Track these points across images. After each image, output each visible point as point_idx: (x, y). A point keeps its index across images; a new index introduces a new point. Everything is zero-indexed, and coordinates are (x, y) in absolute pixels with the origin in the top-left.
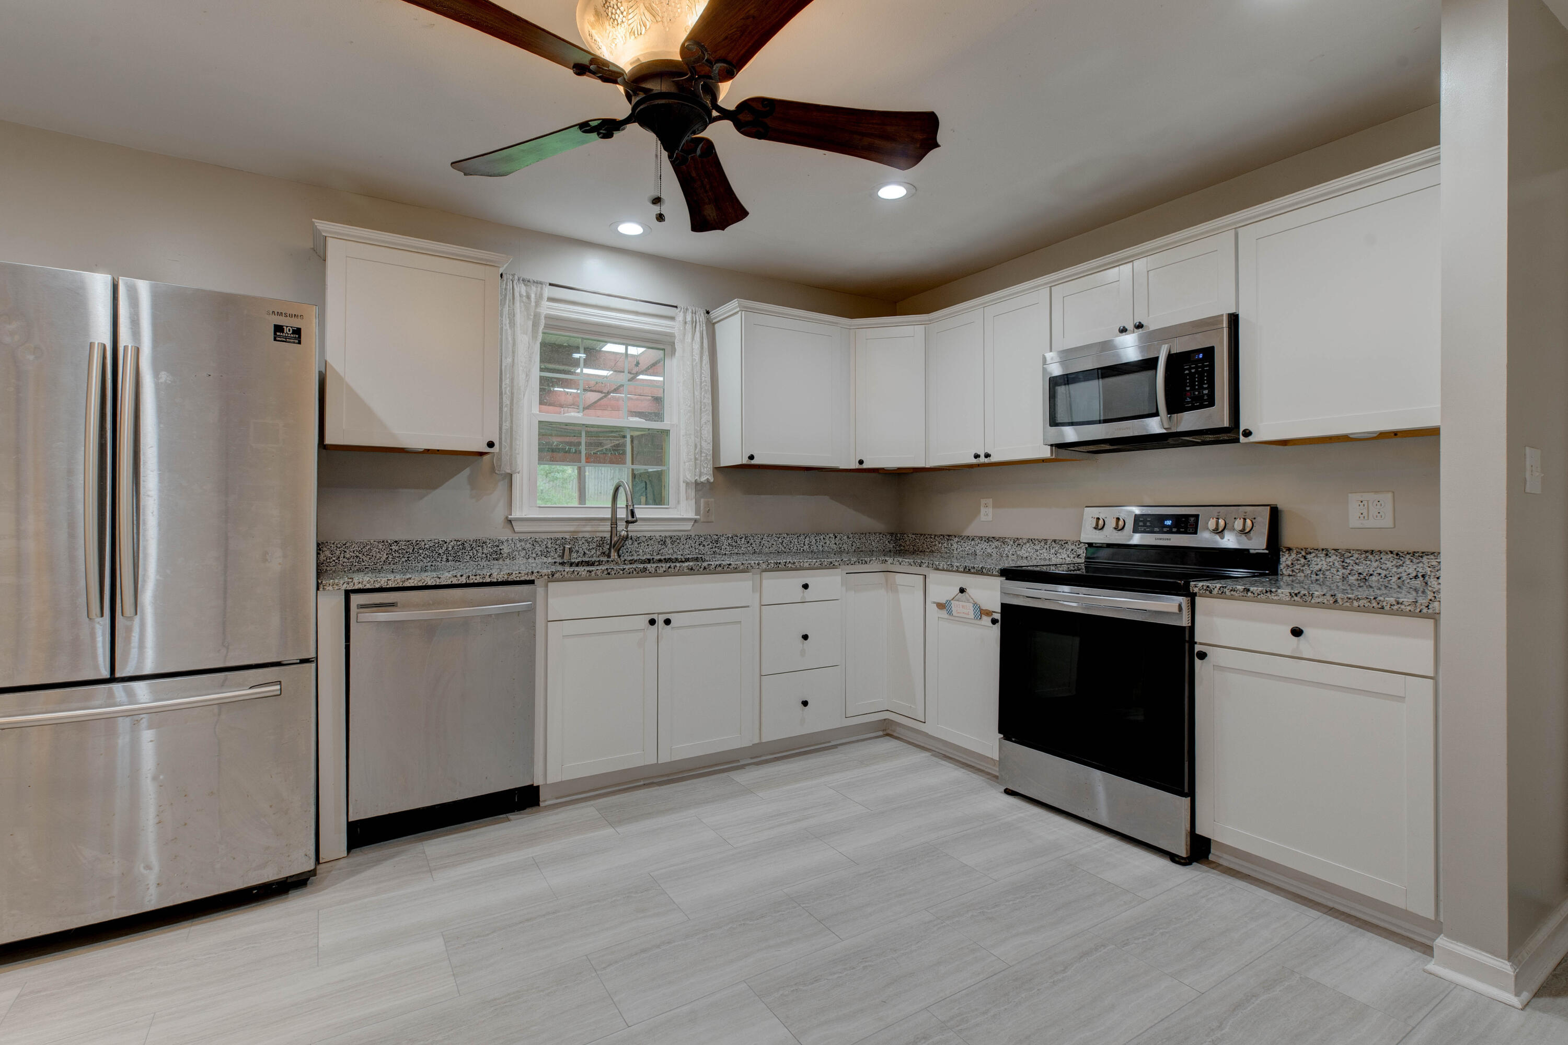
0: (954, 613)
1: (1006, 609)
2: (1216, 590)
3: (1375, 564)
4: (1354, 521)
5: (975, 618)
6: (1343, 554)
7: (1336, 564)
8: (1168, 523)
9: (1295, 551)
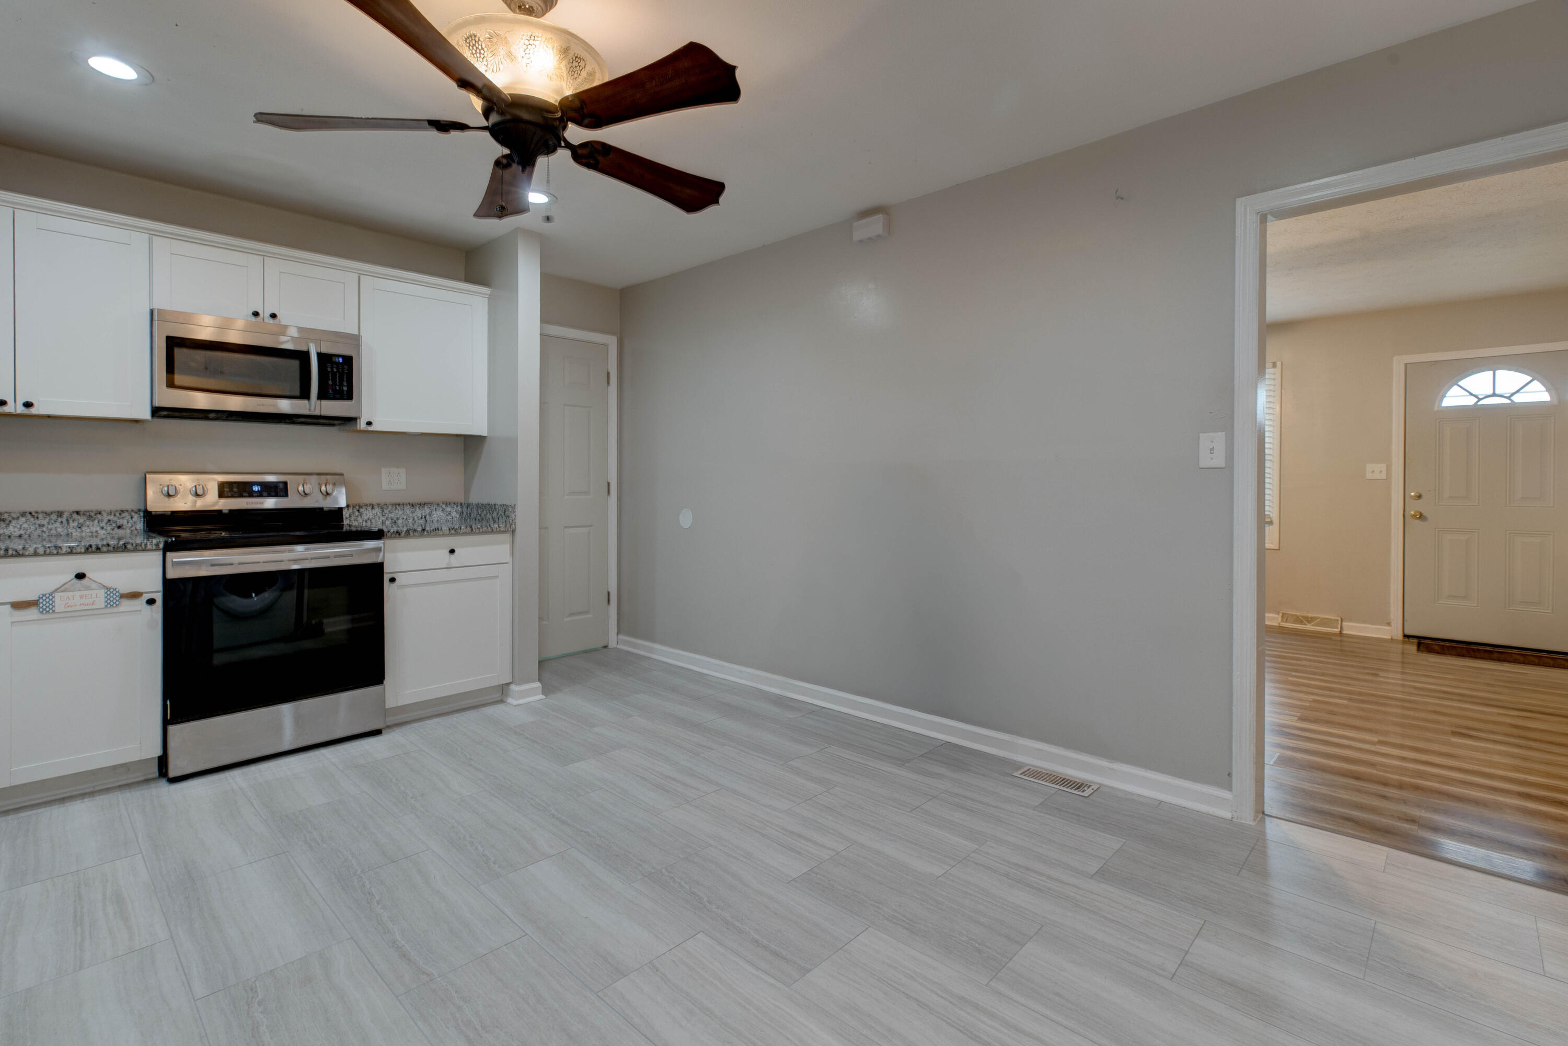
0: (57, 609)
4: (385, 486)
5: (109, 604)
8: (256, 488)
9: (352, 507)
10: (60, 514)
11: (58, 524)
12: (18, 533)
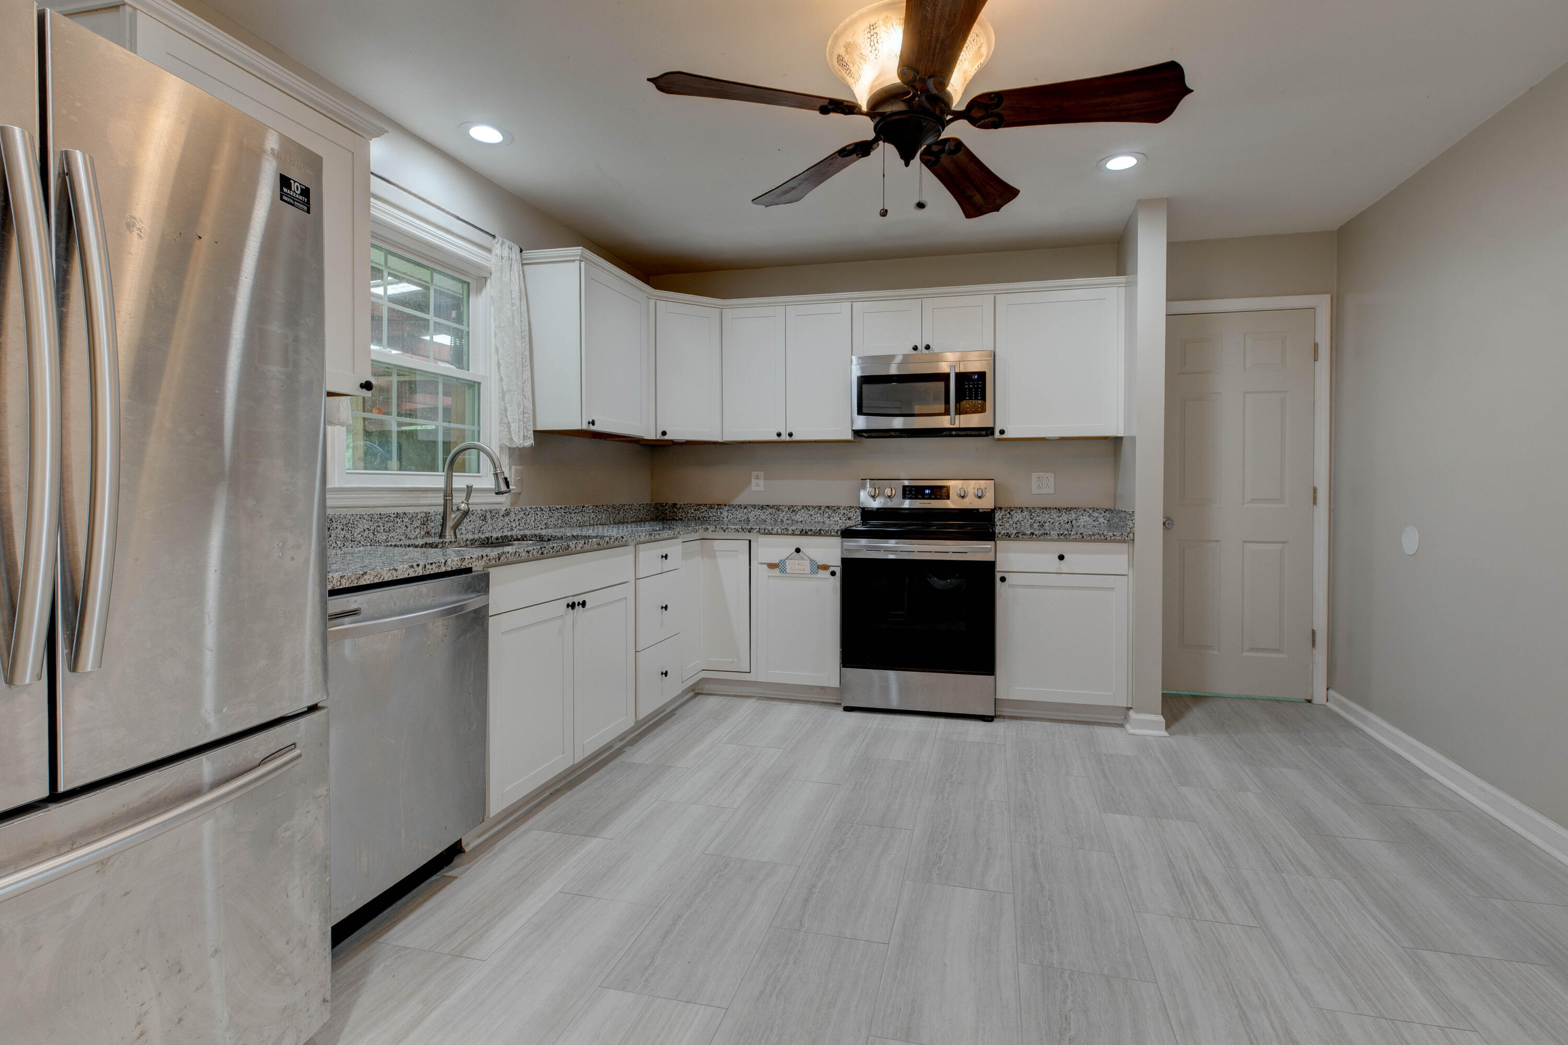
0: (788, 571)
1: (845, 562)
2: (1013, 535)
3: (1047, 516)
4: (1035, 490)
5: (813, 572)
6: (1031, 510)
7: (1027, 517)
8: (927, 491)
9: (1004, 510)
10: (820, 508)
11: (818, 515)
12: (800, 520)
